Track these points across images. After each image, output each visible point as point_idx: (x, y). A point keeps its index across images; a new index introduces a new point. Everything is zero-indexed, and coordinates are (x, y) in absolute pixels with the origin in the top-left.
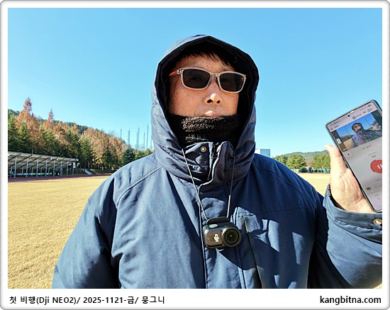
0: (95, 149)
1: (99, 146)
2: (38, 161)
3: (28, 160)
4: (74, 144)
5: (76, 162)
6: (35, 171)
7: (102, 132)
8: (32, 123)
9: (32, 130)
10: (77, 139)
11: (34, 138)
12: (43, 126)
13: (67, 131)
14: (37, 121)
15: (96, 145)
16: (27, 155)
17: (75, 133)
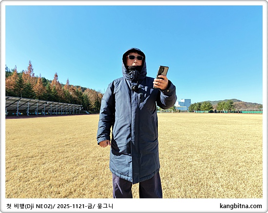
0: (91, 100)
1: (93, 98)
2: (62, 106)
3: (57, 106)
4: (80, 97)
5: (81, 107)
6: (60, 112)
7: (94, 91)
8: (58, 86)
9: (58, 90)
10: (81, 94)
11: (60, 94)
12: (64, 88)
13: (76, 90)
14: (61, 85)
15: (91, 98)
16: (57, 103)
17: (80, 91)
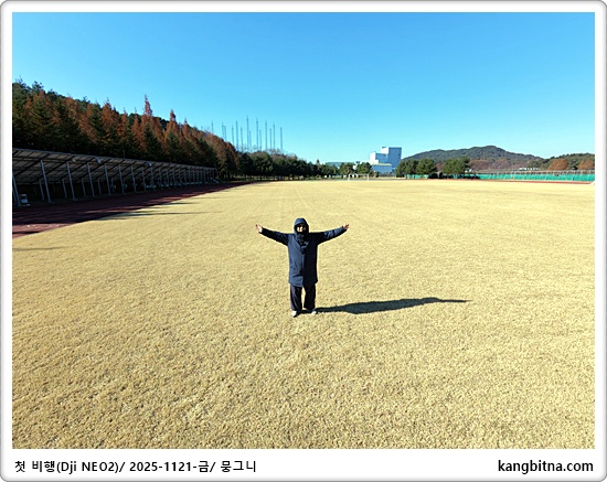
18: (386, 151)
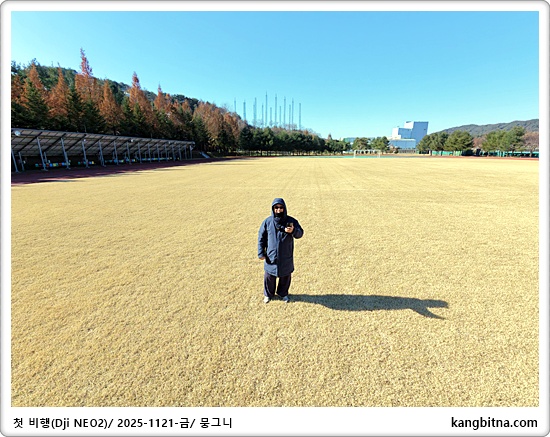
0: (210, 129)
1: (214, 125)
3: (149, 145)
4: (188, 125)
6: (156, 156)
7: (214, 106)
10: (190, 118)
13: (179, 109)
15: (210, 125)
17: (187, 110)
18: (410, 126)
